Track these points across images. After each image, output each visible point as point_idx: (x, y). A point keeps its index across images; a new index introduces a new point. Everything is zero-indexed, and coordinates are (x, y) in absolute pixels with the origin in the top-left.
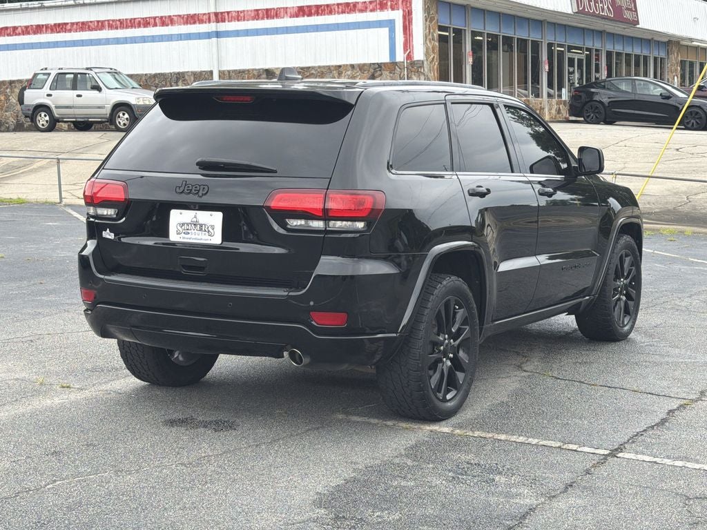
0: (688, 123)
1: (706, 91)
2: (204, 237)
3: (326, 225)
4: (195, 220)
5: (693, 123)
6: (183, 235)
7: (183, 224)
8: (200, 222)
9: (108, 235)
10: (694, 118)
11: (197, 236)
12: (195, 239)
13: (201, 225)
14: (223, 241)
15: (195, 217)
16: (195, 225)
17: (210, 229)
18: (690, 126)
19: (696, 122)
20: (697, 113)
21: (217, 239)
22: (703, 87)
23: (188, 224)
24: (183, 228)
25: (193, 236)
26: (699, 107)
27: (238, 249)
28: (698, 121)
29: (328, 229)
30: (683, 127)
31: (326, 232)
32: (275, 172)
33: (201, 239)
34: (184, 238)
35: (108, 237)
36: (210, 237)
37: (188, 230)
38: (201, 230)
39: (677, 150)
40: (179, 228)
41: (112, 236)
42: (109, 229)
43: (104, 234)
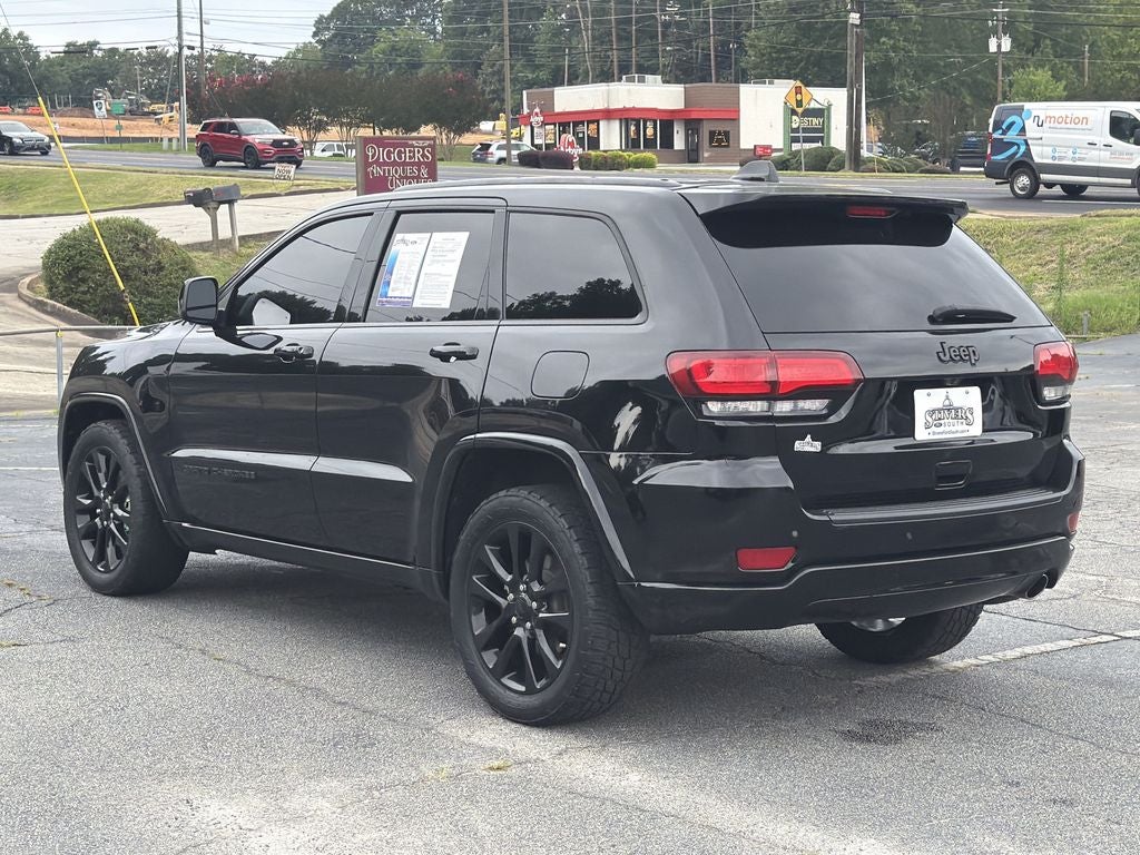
2: (960, 428)
4: (947, 403)
6: (933, 429)
7: (934, 411)
8: (955, 406)
9: (807, 445)
11: (951, 428)
13: (956, 409)
15: (947, 398)
16: (948, 410)
17: (968, 414)
21: (976, 430)
23: (939, 410)
24: (933, 417)
25: (947, 429)
27: (992, 441)
34: (934, 433)
35: (807, 449)
36: (968, 428)
37: (939, 419)
38: (956, 417)
40: (928, 418)
41: (817, 447)
42: (809, 436)
43: (799, 446)
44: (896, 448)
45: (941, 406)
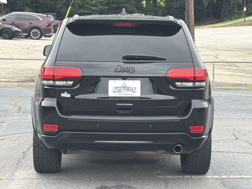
0: (4, 36)
1: (6, 21)
2: (129, 93)
3: (194, 84)
4: (124, 85)
5: (7, 36)
6: (117, 93)
7: (117, 87)
8: (127, 86)
9: (65, 95)
10: (7, 34)
11: (125, 93)
12: (125, 94)
13: (128, 88)
14: (141, 95)
15: (124, 83)
16: (124, 87)
17: (134, 89)
18: (5, 37)
19: (8, 36)
20: (8, 32)
22: (5, 19)
23: (120, 87)
24: (117, 89)
25: (123, 93)
26: (9, 29)
28: (9, 35)
29: (195, 86)
30: (2, 38)
31: (194, 88)
32: (165, 59)
33: (128, 94)
34: (117, 94)
35: (66, 96)
36: (134, 93)
37: (120, 90)
38: (128, 90)
39: (28, 48)
40: (114, 89)
41: (69, 96)
42: (66, 92)
43: (63, 95)
44: (97, 98)
45: (121, 86)
